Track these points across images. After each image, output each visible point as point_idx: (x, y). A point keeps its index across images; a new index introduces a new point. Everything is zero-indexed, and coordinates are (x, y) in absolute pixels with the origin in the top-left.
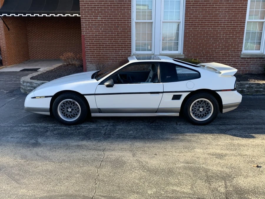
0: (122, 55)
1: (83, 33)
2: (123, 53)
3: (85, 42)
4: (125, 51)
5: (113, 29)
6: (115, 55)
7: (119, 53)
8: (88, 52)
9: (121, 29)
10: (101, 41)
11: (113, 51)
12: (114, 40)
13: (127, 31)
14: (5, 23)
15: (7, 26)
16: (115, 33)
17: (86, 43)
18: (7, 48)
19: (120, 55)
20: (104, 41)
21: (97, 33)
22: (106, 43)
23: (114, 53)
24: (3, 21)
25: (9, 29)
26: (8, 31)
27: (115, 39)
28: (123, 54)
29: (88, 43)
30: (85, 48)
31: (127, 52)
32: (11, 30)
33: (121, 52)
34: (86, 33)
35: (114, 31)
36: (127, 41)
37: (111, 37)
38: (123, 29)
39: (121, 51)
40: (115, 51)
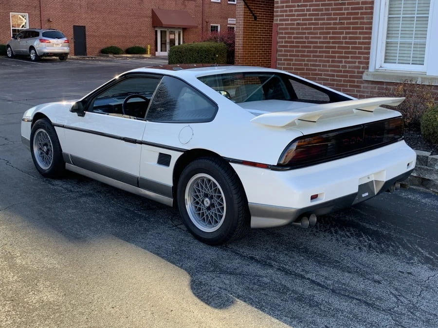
0: (345, 72)
1: (277, 20)
2: (348, 65)
3: (279, 40)
4: (352, 62)
5: (333, 9)
6: (332, 71)
7: (339, 67)
8: (281, 60)
9: (348, 9)
10: (306, 38)
11: (328, 61)
12: (331, 35)
13: (362, 14)
14: (248, 7)
15: (251, 12)
16: (336, 19)
17: (279, 42)
18: (243, 52)
19: (341, 71)
20: (312, 38)
21: (300, 19)
22: (316, 43)
23: (330, 66)
24: (245, 3)
25: (255, 18)
26: (252, 21)
27: (333, 33)
28: (347, 69)
29: (282, 42)
30: (277, 51)
31: (357, 64)
32: (259, 19)
33: (343, 64)
34: (281, 20)
35: (335, 14)
36: (359, 38)
37: (327, 28)
38: (352, 9)
39: (343, 60)
40: (333, 61)
